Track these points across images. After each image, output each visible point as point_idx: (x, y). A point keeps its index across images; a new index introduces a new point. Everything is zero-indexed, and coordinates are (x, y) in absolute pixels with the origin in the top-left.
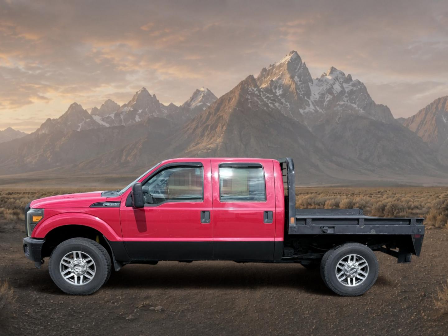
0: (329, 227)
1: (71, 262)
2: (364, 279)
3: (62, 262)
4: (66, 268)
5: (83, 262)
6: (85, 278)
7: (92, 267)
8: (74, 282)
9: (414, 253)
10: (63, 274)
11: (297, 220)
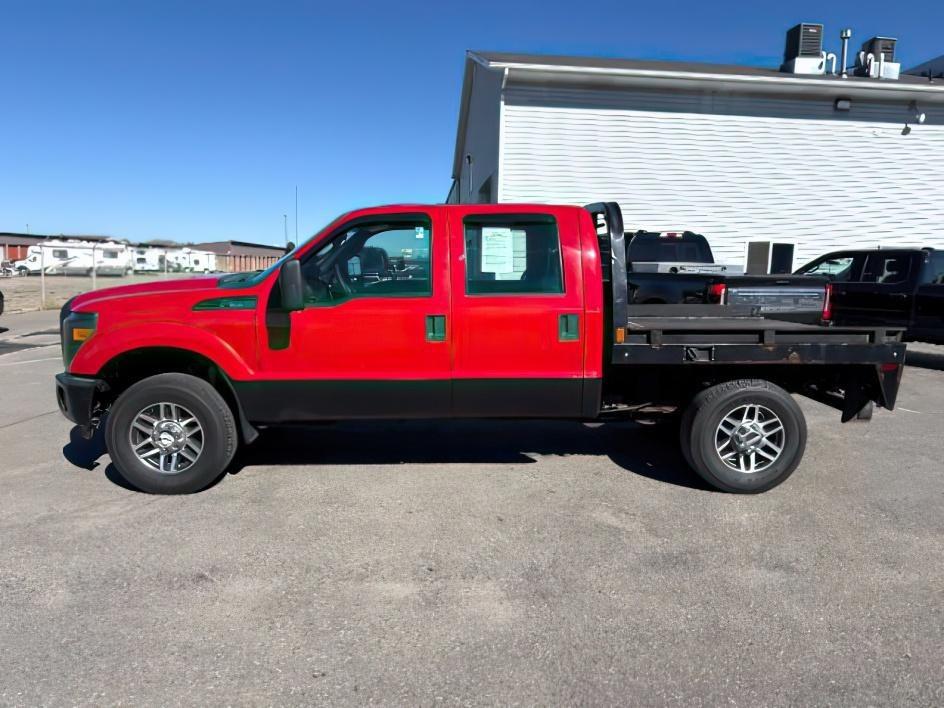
0: (700, 349)
1: (155, 424)
2: (773, 459)
3: (135, 424)
4: (145, 436)
5: (180, 425)
6: (181, 459)
7: (197, 437)
8: (158, 467)
9: (881, 404)
10: (135, 448)
11: (630, 332)
